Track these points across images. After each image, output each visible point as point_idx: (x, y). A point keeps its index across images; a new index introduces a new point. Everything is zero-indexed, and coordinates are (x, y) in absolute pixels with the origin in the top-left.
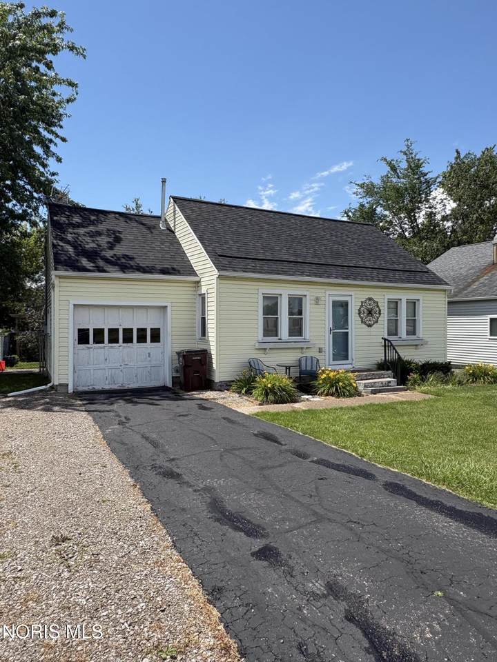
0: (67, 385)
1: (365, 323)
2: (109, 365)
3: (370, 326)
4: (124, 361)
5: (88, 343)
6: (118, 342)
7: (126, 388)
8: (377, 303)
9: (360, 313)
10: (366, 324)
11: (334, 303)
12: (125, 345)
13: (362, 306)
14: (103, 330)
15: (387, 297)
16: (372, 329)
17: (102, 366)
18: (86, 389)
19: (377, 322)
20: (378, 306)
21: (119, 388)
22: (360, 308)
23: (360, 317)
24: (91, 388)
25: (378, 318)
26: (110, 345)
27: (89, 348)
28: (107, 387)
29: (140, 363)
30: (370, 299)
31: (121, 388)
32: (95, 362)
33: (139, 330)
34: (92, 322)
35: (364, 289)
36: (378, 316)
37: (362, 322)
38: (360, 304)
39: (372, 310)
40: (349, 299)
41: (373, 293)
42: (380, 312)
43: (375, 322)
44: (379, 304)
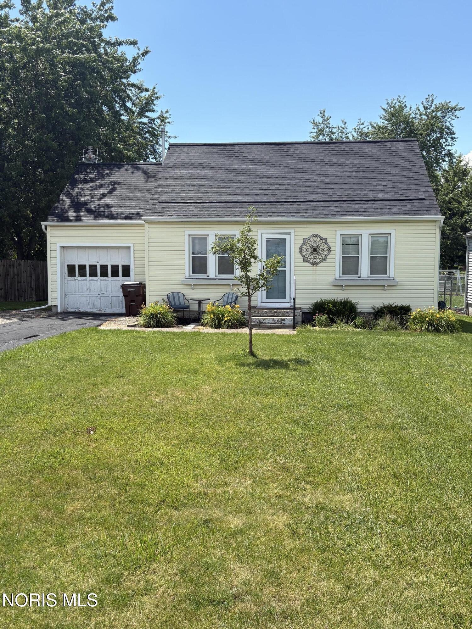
0: (57, 306)
1: (308, 261)
2: (91, 293)
3: (315, 264)
4: (101, 290)
5: (75, 276)
6: (96, 276)
7: (103, 312)
8: (326, 239)
9: (301, 251)
10: (310, 263)
11: (268, 241)
12: (102, 278)
13: (304, 243)
14: (85, 266)
15: (339, 233)
16: (318, 267)
17: (85, 294)
18: (73, 310)
19: (325, 260)
20: (326, 243)
21: (97, 312)
22: (302, 246)
23: (301, 254)
24: (77, 310)
25: (326, 256)
26: (91, 278)
27: (75, 280)
28: (89, 310)
29: (114, 293)
30: (315, 236)
31: (100, 312)
32: (80, 290)
33: (112, 266)
34: (78, 260)
35: (308, 226)
36: (326, 253)
37: (305, 260)
38: (302, 241)
39: (318, 247)
40: (287, 237)
41: (322, 229)
42: (329, 250)
43: (322, 261)
44: (328, 241)
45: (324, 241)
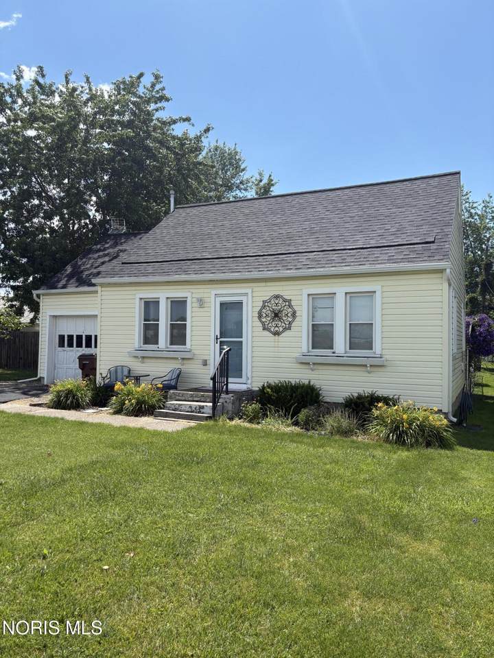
0: (43, 378)
1: (269, 330)
3: (277, 334)
5: (64, 347)
9: (260, 316)
10: (271, 332)
11: (222, 304)
13: (264, 307)
14: (73, 336)
15: (306, 292)
16: (281, 338)
17: (71, 366)
19: (289, 328)
20: (290, 306)
22: (261, 310)
23: (261, 321)
25: (290, 323)
26: (77, 348)
27: (64, 351)
30: (277, 297)
36: (290, 320)
37: (264, 329)
38: (261, 304)
39: (280, 311)
40: (244, 299)
41: (285, 288)
42: (294, 315)
43: (285, 329)
44: (293, 303)
45: (287, 303)
